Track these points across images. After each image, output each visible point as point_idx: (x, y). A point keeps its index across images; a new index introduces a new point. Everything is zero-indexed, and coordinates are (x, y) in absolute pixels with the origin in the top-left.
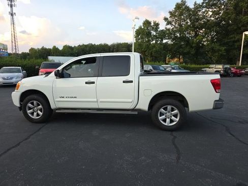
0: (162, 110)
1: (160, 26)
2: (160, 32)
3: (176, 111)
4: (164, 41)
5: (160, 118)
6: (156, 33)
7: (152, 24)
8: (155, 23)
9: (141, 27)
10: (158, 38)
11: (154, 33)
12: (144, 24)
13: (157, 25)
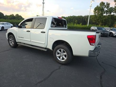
0: (58, 51)
1: (110, 5)
2: (110, 8)
3: (65, 53)
4: (112, 14)
5: (57, 55)
6: (107, 9)
7: (106, 4)
8: (107, 3)
9: (98, 6)
10: (108, 12)
11: (106, 9)
12: (100, 4)
13: (108, 4)
